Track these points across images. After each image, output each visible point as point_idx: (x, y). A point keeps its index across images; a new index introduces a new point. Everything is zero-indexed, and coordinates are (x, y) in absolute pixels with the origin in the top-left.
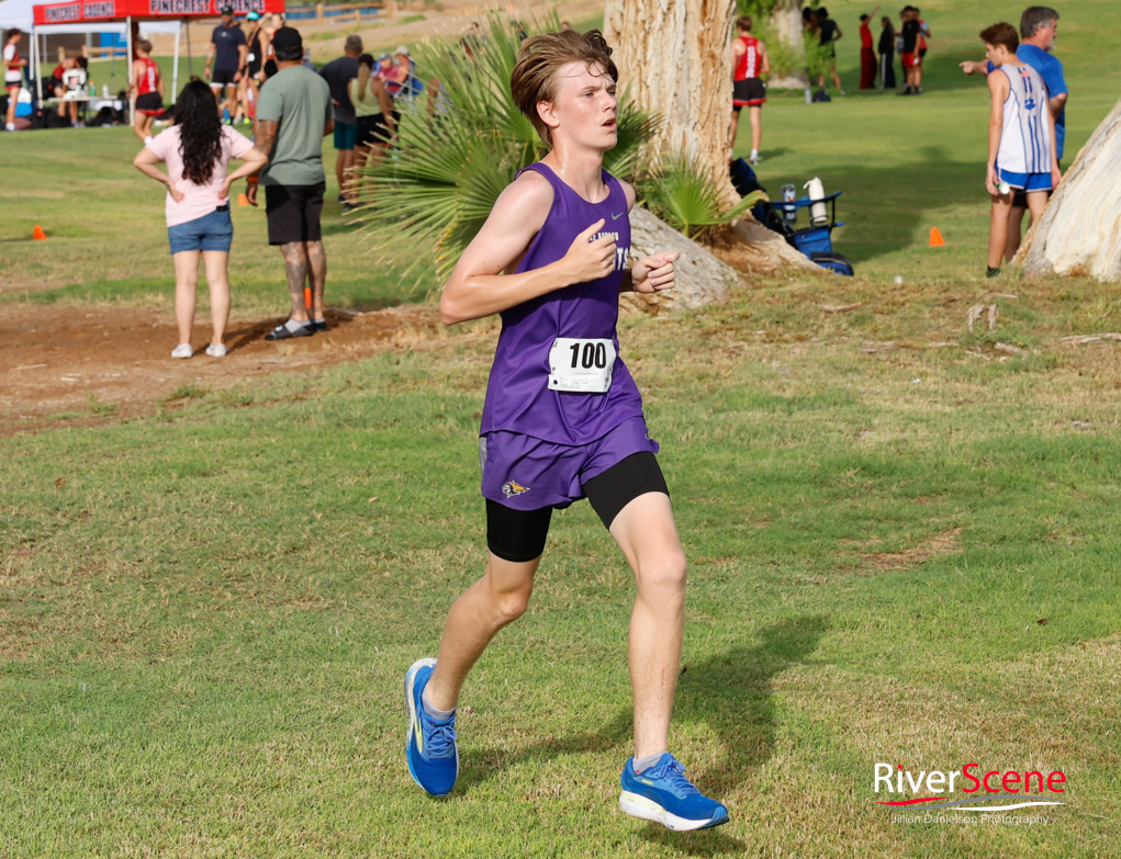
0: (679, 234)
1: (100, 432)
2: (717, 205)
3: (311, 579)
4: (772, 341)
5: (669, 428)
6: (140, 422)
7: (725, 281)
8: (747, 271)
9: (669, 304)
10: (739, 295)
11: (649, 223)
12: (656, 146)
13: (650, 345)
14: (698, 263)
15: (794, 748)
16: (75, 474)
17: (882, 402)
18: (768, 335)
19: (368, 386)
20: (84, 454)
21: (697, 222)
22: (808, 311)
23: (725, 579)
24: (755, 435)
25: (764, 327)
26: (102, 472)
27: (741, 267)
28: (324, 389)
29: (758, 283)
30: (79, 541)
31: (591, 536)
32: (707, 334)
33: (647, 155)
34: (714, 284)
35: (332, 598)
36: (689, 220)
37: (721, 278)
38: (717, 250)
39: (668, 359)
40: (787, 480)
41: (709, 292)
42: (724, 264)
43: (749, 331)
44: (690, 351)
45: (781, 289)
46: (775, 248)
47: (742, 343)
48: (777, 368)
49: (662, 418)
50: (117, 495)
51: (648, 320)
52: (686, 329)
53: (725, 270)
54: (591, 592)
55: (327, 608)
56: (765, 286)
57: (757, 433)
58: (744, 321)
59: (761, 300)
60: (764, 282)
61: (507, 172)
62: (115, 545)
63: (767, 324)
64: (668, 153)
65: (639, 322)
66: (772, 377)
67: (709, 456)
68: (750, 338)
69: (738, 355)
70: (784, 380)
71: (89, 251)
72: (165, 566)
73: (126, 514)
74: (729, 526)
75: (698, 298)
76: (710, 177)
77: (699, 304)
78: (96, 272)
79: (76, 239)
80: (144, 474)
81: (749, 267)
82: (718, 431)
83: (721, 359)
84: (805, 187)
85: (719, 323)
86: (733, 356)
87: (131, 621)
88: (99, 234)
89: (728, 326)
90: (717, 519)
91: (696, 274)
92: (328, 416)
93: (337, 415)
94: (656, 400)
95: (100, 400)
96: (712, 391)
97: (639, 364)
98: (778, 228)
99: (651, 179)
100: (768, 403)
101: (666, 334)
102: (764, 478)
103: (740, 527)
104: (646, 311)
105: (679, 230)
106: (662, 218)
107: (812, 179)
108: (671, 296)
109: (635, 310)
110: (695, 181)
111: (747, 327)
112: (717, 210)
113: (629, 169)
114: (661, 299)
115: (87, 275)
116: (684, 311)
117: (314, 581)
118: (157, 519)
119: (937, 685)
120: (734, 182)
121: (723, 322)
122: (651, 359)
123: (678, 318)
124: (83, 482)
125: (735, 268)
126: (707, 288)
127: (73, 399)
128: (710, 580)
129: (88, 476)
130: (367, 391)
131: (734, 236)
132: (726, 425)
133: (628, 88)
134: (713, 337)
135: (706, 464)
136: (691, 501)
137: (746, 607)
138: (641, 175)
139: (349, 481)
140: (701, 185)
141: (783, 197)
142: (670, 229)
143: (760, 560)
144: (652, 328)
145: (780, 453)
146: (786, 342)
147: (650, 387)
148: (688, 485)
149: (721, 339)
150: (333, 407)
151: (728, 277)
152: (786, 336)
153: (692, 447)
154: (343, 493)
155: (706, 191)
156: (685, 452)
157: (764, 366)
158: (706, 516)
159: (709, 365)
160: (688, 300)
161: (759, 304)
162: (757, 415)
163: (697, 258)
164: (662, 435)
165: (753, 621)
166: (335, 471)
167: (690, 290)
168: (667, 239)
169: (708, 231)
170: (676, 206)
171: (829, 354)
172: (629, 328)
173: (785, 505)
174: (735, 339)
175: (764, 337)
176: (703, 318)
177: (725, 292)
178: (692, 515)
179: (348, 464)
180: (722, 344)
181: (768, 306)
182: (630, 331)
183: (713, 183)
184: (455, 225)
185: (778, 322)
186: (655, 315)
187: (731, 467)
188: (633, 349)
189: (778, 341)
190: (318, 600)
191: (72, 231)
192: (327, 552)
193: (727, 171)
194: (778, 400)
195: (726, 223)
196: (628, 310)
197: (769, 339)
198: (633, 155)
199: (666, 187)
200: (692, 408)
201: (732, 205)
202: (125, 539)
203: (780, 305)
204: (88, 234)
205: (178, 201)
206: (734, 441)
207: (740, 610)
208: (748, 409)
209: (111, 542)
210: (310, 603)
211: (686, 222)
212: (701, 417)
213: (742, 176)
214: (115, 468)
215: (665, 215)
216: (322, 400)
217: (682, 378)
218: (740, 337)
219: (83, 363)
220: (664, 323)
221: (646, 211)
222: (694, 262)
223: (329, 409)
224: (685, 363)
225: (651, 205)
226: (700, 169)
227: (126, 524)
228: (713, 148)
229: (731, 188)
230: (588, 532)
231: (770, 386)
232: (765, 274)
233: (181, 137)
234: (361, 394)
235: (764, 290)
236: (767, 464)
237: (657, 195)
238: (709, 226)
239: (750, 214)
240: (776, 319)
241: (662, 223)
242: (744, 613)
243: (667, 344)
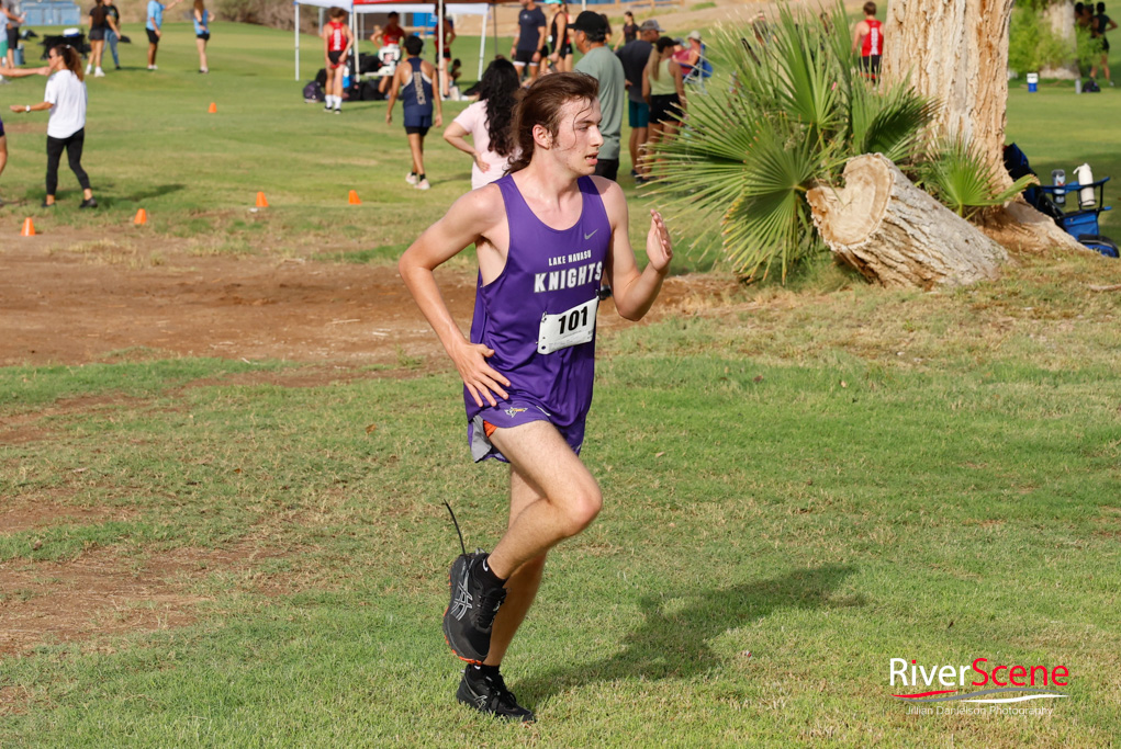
0: (953, 214)
1: (408, 383)
2: (990, 187)
3: (601, 526)
4: (1040, 318)
5: (940, 396)
6: (445, 375)
7: (996, 259)
8: (1017, 251)
9: (942, 280)
10: (1009, 273)
11: (925, 203)
12: (933, 130)
13: (923, 318)
14: (971, 241)
16: (384, 422)
18: (1035, 312)
19: (657, 348)
20: (393, 404)
21: (969, 203)
22: (1075, 290)
23: (990, 540)
24: (1022, 406)
25: (1032, 304)
26: (409, 420)
27: (1011, 246)
28: (616, 350)
29: (1027, 263)
30: (388, 484)
31: (864, 495)
32: (978, 309)
33: (925, 138)
34: (985, 262)
35: (620, 545)
36: (963, 200)
37: (992, 257)
38: (989, 230)
39: (940, 332)
40: (1051, 448)
41: (980, 269)
42: (995, 243)
43: (1018, 308)
44: (961, 324)
45: (1050, 269)
46: (1045, 229)
47: (1011, 318)
48: (1044, 343)
49: (934, 386)
50: (424, 443)
51: (922, 294)
52: (957, 303)
53: (997, 249)
54: (863, 548)
55: (616, 554)
56: (1034, 265)
57: (1024, 404)
58: (1014, 297)
59: (1030, 279)
60: (1034, 261)
61: (791, 152)
62: (420, 488)
63: (1035, 302)
64: (945, 137)
65: (913, 296)
66: (1039, 351)
67: (977, 424)
68: (1019, 314)
69: (1007, 330)
70: (1050, 354)
71: (400, 215)
72: (466, 509)
73: (431, 460)
74: (995, 491)
75: (970, 275)
76: (984, 160)
77: (970, 280)
78: (406, 235)
79: (388, 204)
80: (447, 424)
81: (1020, 247)
82: (987, 400)
83: (990, 333)
84: (1075, 172)
85: (989, 299)
86: (1002, 330)
87: (434, 560)
88: (409, 200)
89: (997, 302)
90: (985, 484)
91: (969, 252)
92: (619, 375)
93: (627, 375)
94: (928, 369)
95: (408, 354)
96: (982, 362)
97: (912, 335)
98: (1048, 211)
99: (928, 162)
100: (1035, 376)
101: (939, 308)
102: (1030, 446)
103: (1006, 492)
104: (920, 286)
105: (953, 210)
106: (937, 199)
107: (1082, 165)
108: (944, 272)
109: (909, 284)
110: (970, 164)
111: (1017, 304)
112: (990, 193)
113: (907, 151)
114: (934, 275)
115: (398, 238)
116: (956, 286)
117: (604, 528)
118: (459, 466)
120: (1007, 166)
121: (993, 298)
122: (923, 331)
123: (951, 293)
124: (392, 429)
125: (1006, 248)
126: (978, 265)
127: (384, 352)
128: (976, 540)
129: (396, 424)
130: (655, 353)
131: (1005, 217)
132: (994, 396)
133: (909, 75)
134: (984, 312)
135: (974, 431)
136: (960, 466)
137: (1010, 567)
138: (918, 157)
139: (638, 437)
140: (975, 167)
141: (1053, 181)
142: (945, 208)
143: (1024, 524)
144: (926, 302)
145: (1045, 424)
146: (1054, 318)
147: (922, 357)
148: (957, 450)
149: (991, 314)
150: (624, 367)
151: (999, 256)
152: (1053, 313)
153: (962, 415)
154: (632, 447)
155: (980, 173)
156: (955, 419)
157: (1031, 341)
158: (973, 480)
159: (979, 339)
160: (960, 276)
161: (1028, 283)
162: (1024, 387)
163: (969, 237)
164: (934, 403)
165: (1017, 581)
166: (625, 426)
167: (962, 267)
168: (942, 218)
169: (981, 212)
170: (951, 188)
171: (1094, 331)
172: (903, 301)
173: (1049, 473)
174: (1004, 314)
175: (1033, 313)
176: (974, 294)
177: (995, 270)
178: (961, 479)
179: (637, 420)
180: (991, 319)
181: (1037, 284)
182: (904, 304)
183: (988, 167)
184: (742, 200)
185: (1045, 300)
186: (928, 289)
187: (998, 435)
188: (907, 321)
189: (1045, 317)
190: (607, 546)
191: (384, 197)
192: (616, 502)
193: (1001, 156)
194: (1045, 373)
195: (998, 204)
196: (904, 285)
197: (1037, 315)
198: (912, 138)
199: (942, 170)
200: (962, 378)
201: (1004, 188)
202: (429, 483)
203: (1049, 283)
204: (398, 199)
205: (483, 171)
206: (1002, 411)
207: (1004, 570)
208: (1015, 381)
209: (416, 485)
210: (600, 549)
211: (960, 203)
212: (970, 387)
213: (1015, 161)
214: (421, 418)
215: (940, 196)
216: (614, 360)
217: (953, 350)
218: (1009, 313)
219: (392, 319)
220: (937, 297)
221: (923, 191)
222: (967, 241)
223: (620, 369)
224: (956, 336)
225: (927, 185)
226: (975, 153)
227: (431, 470)
228: (988, 132)
229: (1004, 172)
230: (861, 491)
231: (1037, 361)
232: (1035, 254)
233: (487, 112)
234: (649, 356)
235: (1032, 269)
236: (1033, 433)
237: (933, 176)
238: (982, 207)
239: (1022, 196)
240: (1044, 297)
241: (937, 203)
242: (1008, 573)
243: (939, 317)
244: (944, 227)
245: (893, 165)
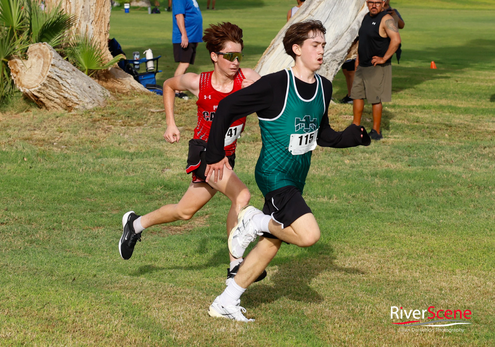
0: (83, 73)
2: (101, 60)
4: (125, 126)
5: (74, 165)
7: (104, 96)
8: (115, 92)
9: (77, 107)
10: (111, 103)
11: (68, 68)
12: (73, 31)
13: (67, 126)
14: (92, 87)
15: (123, 316)
17: (176, 156)
18: (123, 122)
21: (91, 68)
22: (143, 112)
23: (96, 237)
24: (115, 169)
25: (122, 119)
27: (112, 90)
29: (120, 98)
31: (33, 215)
32: (95, 121)
33: (69, 35)
34: (99, 98)
36: (88, 67)
37: (102, 95)
38: (101, 82)
39: (75, 133)
40: (128, 191)
41: (96, 101)
42: (104, 88)
43: (115, 120)
44: (86, 129)
45: (131, 101)
46: (129, 81)
47: (111, 126)
48: (127, 138)
49: (71, 160)
51: (67, 114)
52: (84, 118)
53: (105, 91)
54: (32, 242)
56: (123, 99)
57: (116, 168)
58: (113, 115)
59: (121, 106)
60: (123, 97)
63: (123, 117)
64: (79, 34)
65: (62, 114)
66: (125, 142)
67: (93, 179)
68: (115, 124)
69: (109, 131)
70: (130, 144)
74: (100, 212)
75: (91, 104)
76: (98, 47)
77: (91, 107)
81: (116, 90)
82: (98, 167)
83: (101, 133)
84: (144, 53)
85: (100, 116)
86: (107, 132)
89: (105, 118)
90: (95, 209)
91: (90, 93)
94: (69, 152)
96: (96, 148)
97: (61, 134)
98: (131, 73)
99: (70, 47)
100: (122, 154)
101: (75, 121)
102: (118, 189)
103: (105, 213)
104: (66, 110)
105: (83, 72)
106: (75, 66)
107: (148, 49)
108: (78, 103)
109: (61, 109)
110: (91, 49)
111: (114, 119)
112: (102, 63)
113: (60, 42)
114: (73, 104)
116: (84, 110)
119: (192, 287)
120: (110, 50)
121: (102, 116)
122: (67, 132)
123: (81, 113)
125: (109, 91)
126: (95, 99)
128: (89, 237)
131: (109, 75)
132: (101, 165)
133: (61, 3)
134: (98, 123)
135: (91, 182)
136: (83, 200)
137: (106, 250)
138: (65, 45)
140: (94, 51)
141: (134, 58)
142: (79, 71)
143: (113, 228)
144: (69, 118)
145: (126, 178)
146: (132, 126)
147: (66, 145)
148: (82, 192)
149: (101, 124)
151: (106, 95)
152: (132, 123)
153: (85, 174)
155: (96, 53)
156: (81, 176)
157: (121, 137)
158: (89, 207)
159: (95, 136)
160: (86, 105)
161: (120, 108)
162: (116, 160)
163: (91, 85)
164: (71, 168)
165: (108, 257)
167: (87, 100)
168: (77, 75)
169: (97, 72)
170: (82, 60)
171: (152, 132)
172: (57, 117)
173: (127, 203)
174: (108, 124)
175: (122, 123)
176: (93, 114)
177: (104, 102)
178: (83, 207)
180: (101, 126)
181: (124, 109)
182: (58, 119)
183: (100, 50)
185: (128, 117)
186: (70, 111)
187: (103, 184)
188: (59, 127)
189: (128, 125)
193: (107, 44)
194: (127, 153)
195: (105, 69)
196: (57, 109)
197: (124, 124)
198: (62, 35)
199: (77, 51)
200: (86, 156)
201: (109, 60)
203: (130, 108)
206: (105, 172)
207: (103, 252)
208: (112, 157)
211: (86, 68)
212: (89, 160)
213: (114, 47)
215: (76, 64)
217: (82, 141)
218: (110, 123)
220: (74, 115)
221: (68, 62)
222: (89, 87)
224: (84, 135)
225: (70, 59)
226: (94, 43)
228: (100, 33)
229: (109, 52)
230: (32, 213)
231: (123, 147)
232: (124, 94)
235: (122, 101)
236: (120, 183)
237: (73, 54)
238: (98, 70)
239: (117, 65)
240: (128, 115)
241: (75, 68)
242: (104, 253)
243: (75, 125)
244: (78, 80)
245: (52, 49)
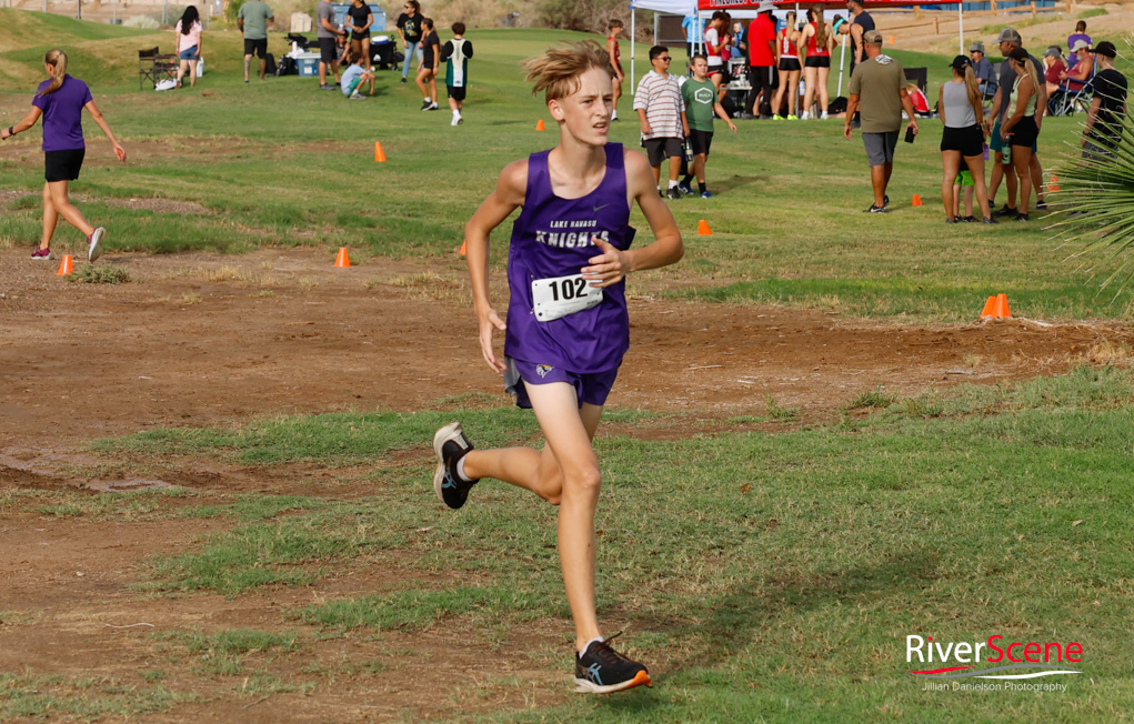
1: (782, 438)
3: (1015, 603)
6: (823, 429)
16: (760, 481)
19: (1066, 402)
20: (768, 461)
26: (789, 479)
28: (1018, 403)
30: (769, 550)
35: (1039, 625)
50: (807, 505)
55: (1035, 635)
62: (807, 556)
71: (757, 248)
72: (860, 581)
73: (817, 525)
78: (764, 271)
79: (743, 236)
80: (832, 484)
87: (829, 637)
88: (767, 231)
92: (1024, 432)
93: (1034, 431)
95: (779, 405)
115: (756, 275)
117: (1019, 606)
118: (849, 532)
124: (769, 489)
127: (751, 403)
129: (773, 483)
130: (1064, 408)
139: (1051, 503)
150: (1029, 422)
154: (1045, 514)
166: (1035, 491)
179: (1049, 483)
190: (1024, 626)
191: (738, 227)
192: (1030, 576)
202: (816, 551)
204: (757, 231)
209: (802, 553)
210: (1016, 629)
214: (801, 477)
216: (1017, 415)
219: (758, 366)
223: (1026, 425)
227: (817, 536)
234: (1057, 410)
